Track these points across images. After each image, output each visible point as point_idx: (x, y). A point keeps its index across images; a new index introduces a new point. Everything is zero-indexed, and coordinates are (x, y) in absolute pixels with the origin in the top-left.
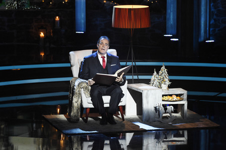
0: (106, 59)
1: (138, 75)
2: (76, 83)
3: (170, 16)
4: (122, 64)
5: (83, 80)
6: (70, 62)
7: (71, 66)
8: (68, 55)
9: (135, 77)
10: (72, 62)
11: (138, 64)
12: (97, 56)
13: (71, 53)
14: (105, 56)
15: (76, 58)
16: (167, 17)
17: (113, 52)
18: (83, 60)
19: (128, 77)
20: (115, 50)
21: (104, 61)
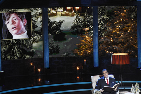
0: (108, 80)
1: (124, 87)
2: (95, 91)
3: (139, 59)
4: (117, 82)
5: (98, 90)
6: (91, 81)
7: (92, 83)
8: (91, 78)
9: (123, 88)
10: (92, 81)
11: (124, 82)
12: (104, 79)
13: (92, 77)
14: (108, 78)
15: (94, 79)
16: (138, 59)
17: (112, 76)
18: (97, 81)
19: (120, 88)
20: (113, 75)
21: (107, 81)
